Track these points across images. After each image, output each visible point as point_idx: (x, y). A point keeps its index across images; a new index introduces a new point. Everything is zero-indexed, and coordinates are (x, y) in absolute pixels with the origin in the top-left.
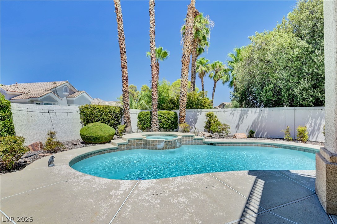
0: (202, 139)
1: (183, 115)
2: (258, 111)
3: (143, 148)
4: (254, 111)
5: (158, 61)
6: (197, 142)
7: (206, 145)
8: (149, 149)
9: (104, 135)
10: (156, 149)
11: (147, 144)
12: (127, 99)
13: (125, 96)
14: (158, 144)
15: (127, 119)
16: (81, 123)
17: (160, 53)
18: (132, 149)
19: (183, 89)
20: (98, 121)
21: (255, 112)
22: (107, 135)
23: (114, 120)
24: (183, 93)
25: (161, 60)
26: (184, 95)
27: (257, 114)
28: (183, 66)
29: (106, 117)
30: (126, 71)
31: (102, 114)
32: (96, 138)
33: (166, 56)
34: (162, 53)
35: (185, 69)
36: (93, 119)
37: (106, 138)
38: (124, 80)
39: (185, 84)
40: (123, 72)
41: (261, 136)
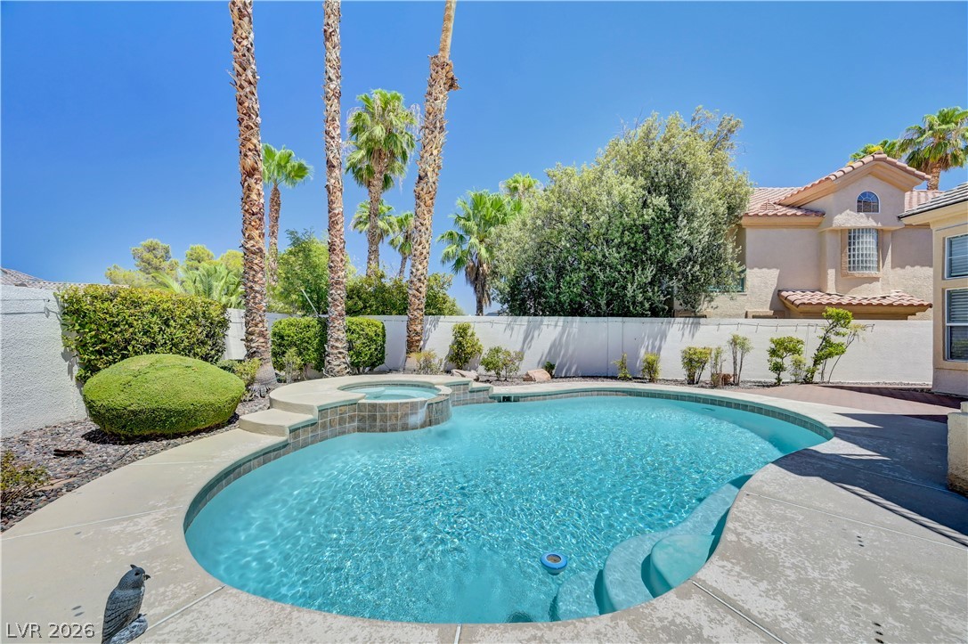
0: (486, 390)
1: (418, 328)
2: (560, 324)
3: (360, 430)
4: (553, 323)
5: (276, 185)
6: (475, 396)
7: (496, 403)
8: (383, 430)
9: (212, 399)
10: (405, 428)
11: (373, 418)
12: (260, 275)
13: (255, 267)
14: (412, 414)
15: (262, 340)
16: (65, 356)
17: (285, 167)
18: (326, 438)
19: (420, 264)
20: (151, 348)
21: (556, 326)
22: (223, 399)
23: (203, 343)
24: (419, 273)
25: (285, 186)
26: (422, 278)
27: (559, 329)
28: (422, 204)
29: (179, 334)
30: (258, 187)
31: (166, 323)
32: (179, 413)
33: (302, 177)
34: (289, 165)
35: (425, 212)
36: (128, 342)
37: (218, 411)
38: (253, 214)
39: (425, 252)
40: (249, 188)
41: (566, 373)
